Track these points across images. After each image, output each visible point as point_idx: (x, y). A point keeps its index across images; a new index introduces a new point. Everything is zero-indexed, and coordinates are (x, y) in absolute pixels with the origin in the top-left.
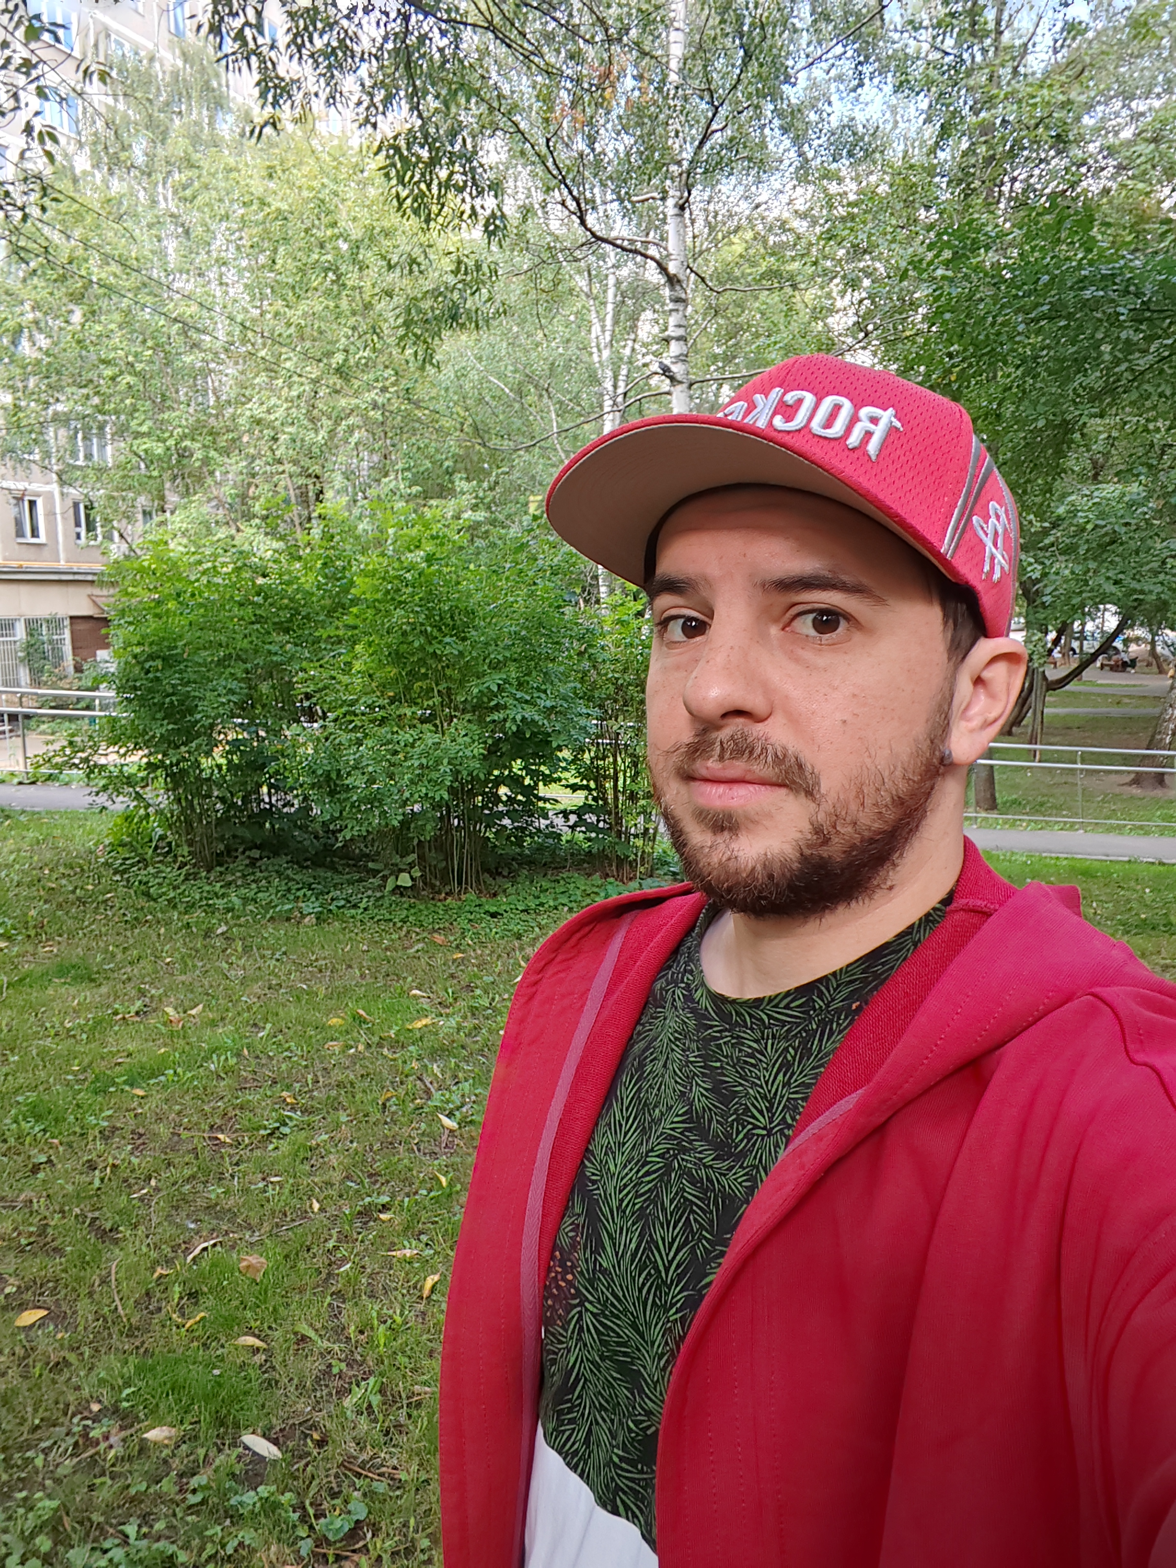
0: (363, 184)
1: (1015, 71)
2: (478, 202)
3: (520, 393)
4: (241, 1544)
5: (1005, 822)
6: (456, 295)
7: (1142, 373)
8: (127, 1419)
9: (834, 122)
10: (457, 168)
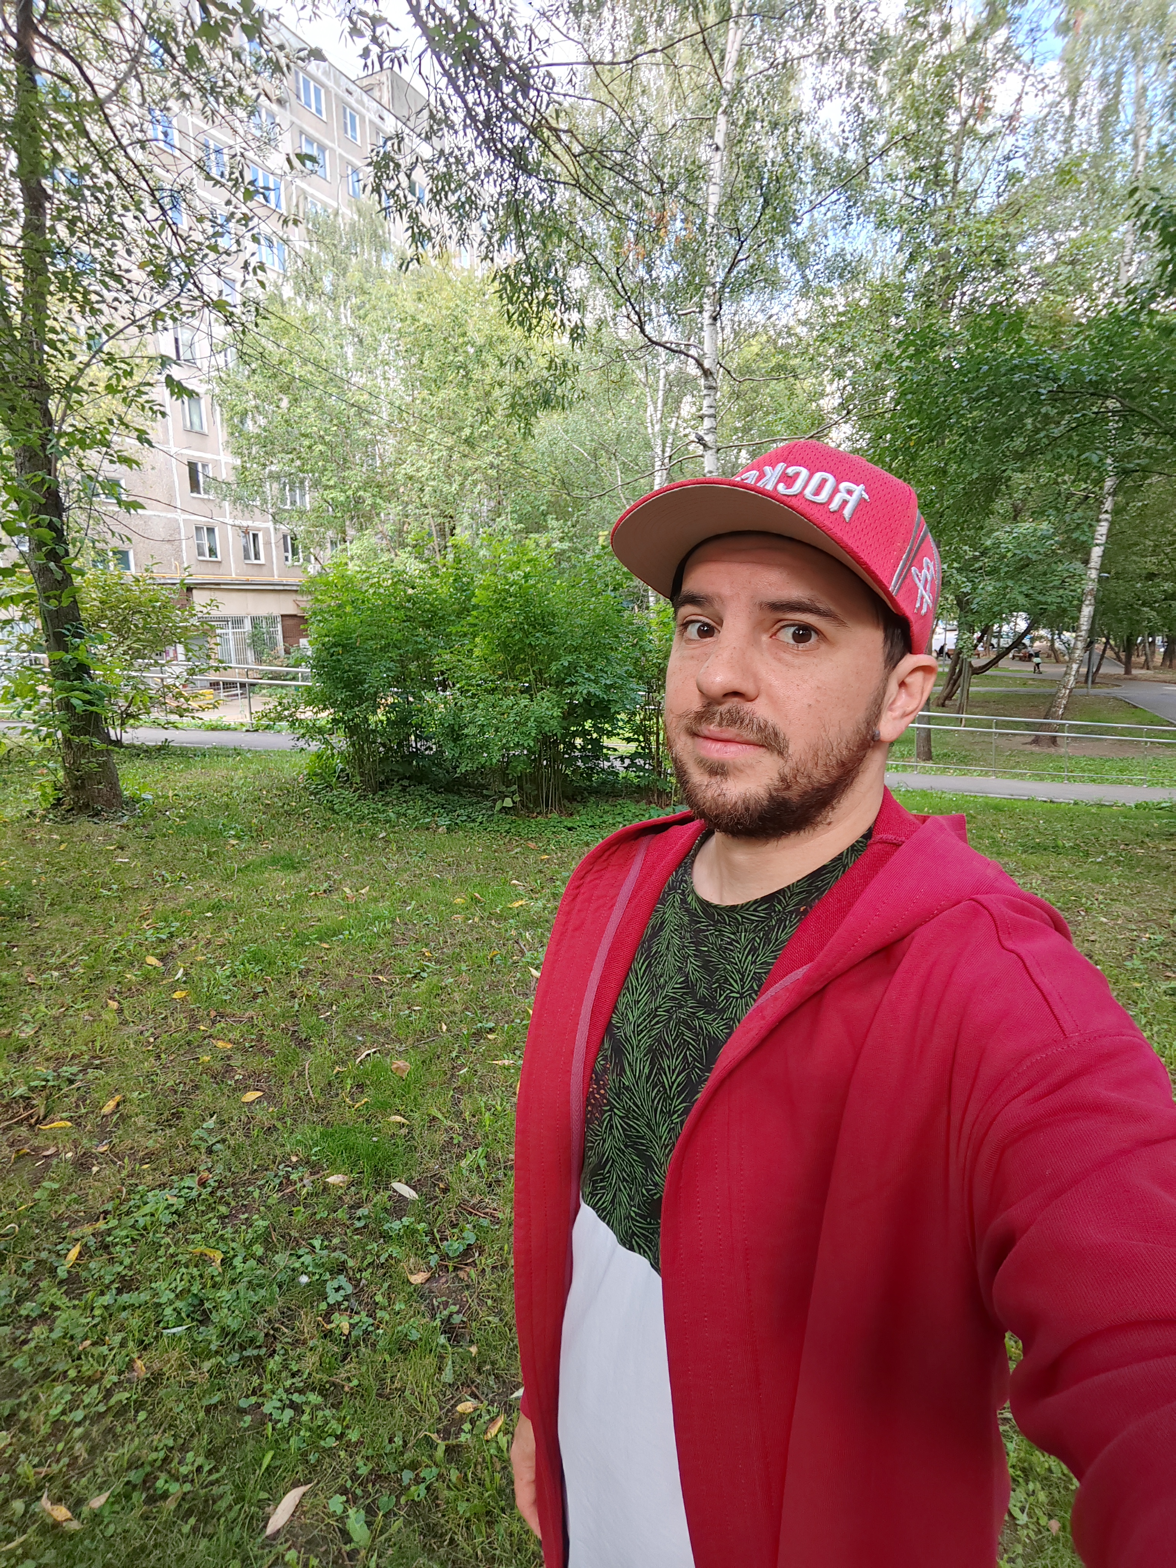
0: (485, 304)
1: (967, 211)
2: (566, 316)
3: (595, 457)
4: (390, 1256)
5: (938, 769)
6: (549, 384)
7: (1056, 439)
8: (315, 1168)
9: (829, 252)
10: (551, 290)
